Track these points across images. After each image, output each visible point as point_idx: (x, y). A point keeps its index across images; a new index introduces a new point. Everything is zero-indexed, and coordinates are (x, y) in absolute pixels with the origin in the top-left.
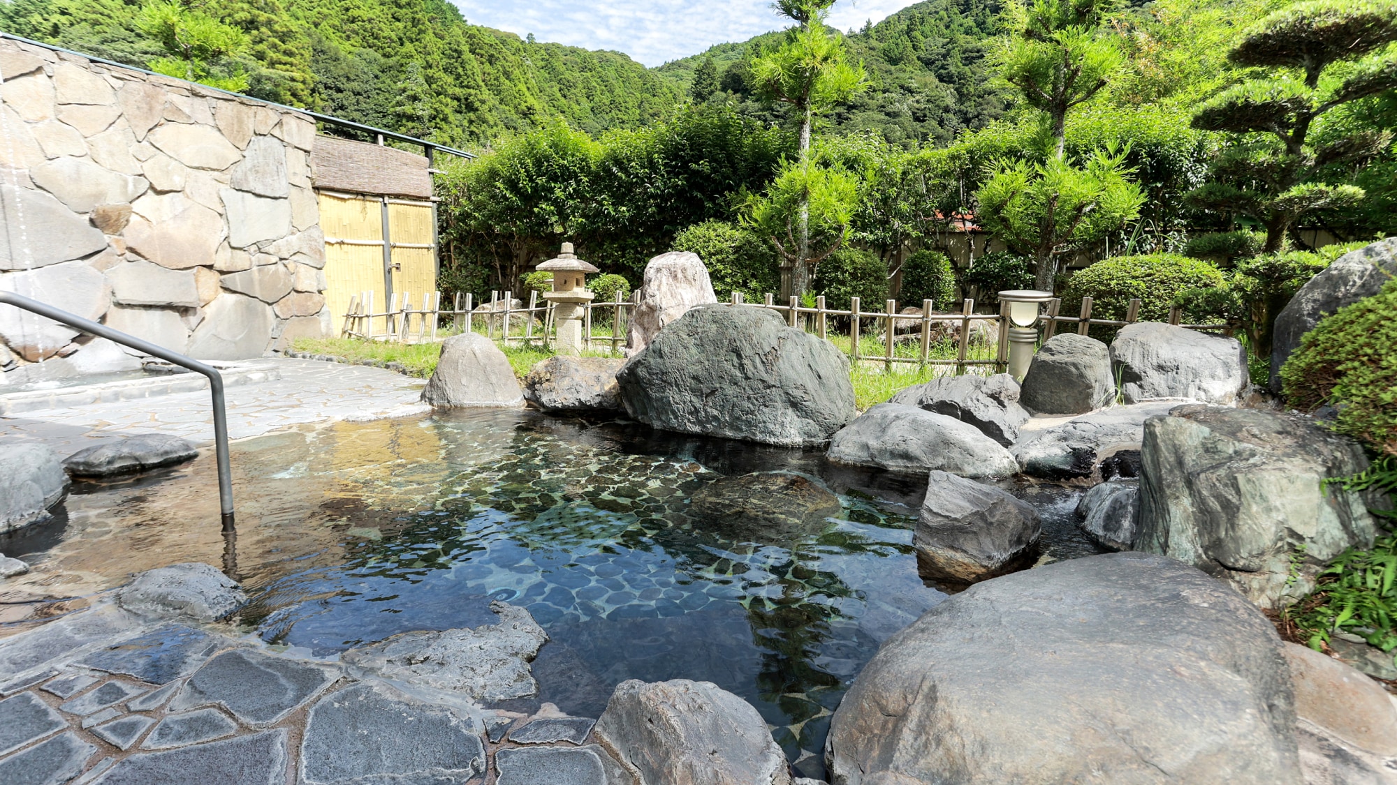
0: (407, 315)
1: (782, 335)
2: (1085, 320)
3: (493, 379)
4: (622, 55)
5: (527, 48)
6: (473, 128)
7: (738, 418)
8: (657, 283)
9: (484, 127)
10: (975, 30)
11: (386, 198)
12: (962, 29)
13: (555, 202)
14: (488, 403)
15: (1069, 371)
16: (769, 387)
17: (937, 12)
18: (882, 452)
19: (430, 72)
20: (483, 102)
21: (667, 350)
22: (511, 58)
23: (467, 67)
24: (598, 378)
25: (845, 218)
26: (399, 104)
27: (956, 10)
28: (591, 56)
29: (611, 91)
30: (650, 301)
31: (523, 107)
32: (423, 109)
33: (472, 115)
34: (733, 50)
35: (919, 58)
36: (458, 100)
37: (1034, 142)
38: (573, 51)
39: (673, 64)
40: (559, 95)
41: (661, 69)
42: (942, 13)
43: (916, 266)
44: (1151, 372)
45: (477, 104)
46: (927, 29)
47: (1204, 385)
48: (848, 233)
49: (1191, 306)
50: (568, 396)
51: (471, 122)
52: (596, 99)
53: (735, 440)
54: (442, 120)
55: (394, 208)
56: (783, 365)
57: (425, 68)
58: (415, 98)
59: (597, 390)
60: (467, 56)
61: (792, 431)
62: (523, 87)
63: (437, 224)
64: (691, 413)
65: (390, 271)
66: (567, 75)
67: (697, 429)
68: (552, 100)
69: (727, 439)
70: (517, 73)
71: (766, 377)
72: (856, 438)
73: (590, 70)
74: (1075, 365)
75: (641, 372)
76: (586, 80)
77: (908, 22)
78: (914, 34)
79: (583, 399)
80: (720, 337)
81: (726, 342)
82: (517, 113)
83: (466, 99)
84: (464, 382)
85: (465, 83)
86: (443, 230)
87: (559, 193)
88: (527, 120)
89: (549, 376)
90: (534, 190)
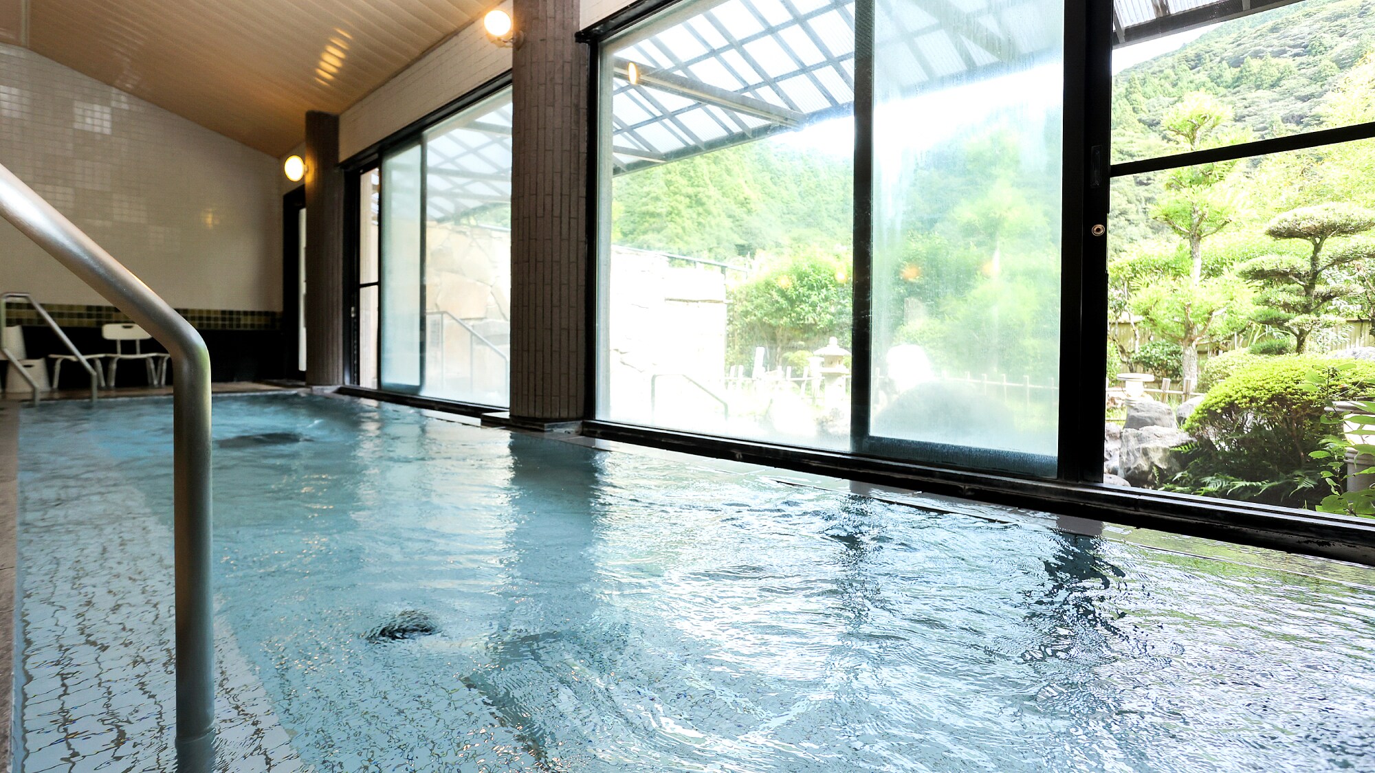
6: (701, 220)
9: (710, 218)
10: (1210, 85)
12: (1193, 86)
17: (1161, 71)
19: (669, 177)
20: (709, 197)
22: (732, 157)
23: (698, 170)
26: (646, 204)
27: (1185, 66)
31: (741, 198)
32: (662, 208)
33: (700, 209)
35: (1140, 121)
36: (690, 197)
42: (1169, 72)
45: (705, 200)
46: (1149, 89)
51: (699, 214)
54: (677, 215)
57: (665, 174)
58: (657, 199)
62: (741, 181)
63: (727, 319)
77: (1127, 85)
78: (1133, 96)
82: (736, 203)
83: (696, 196)
85: (696, 183)
86: (730, 322)
87: (814, 298)
88: (745, 209)
89: (832, 418)
90: (798, 296)
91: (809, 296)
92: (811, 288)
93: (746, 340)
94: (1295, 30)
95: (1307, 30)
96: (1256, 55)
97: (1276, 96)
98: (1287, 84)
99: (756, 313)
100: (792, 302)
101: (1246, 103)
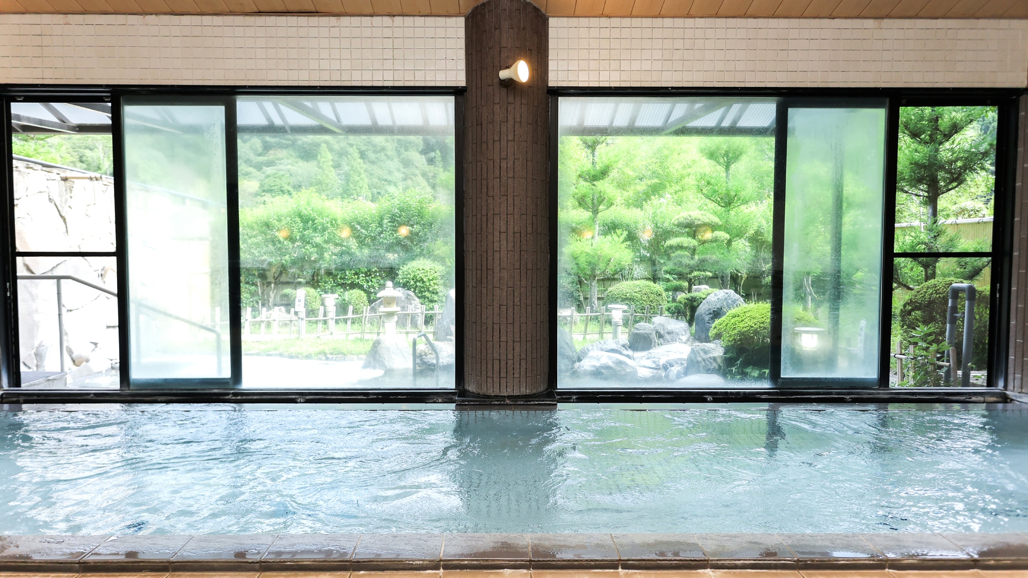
13: (315, 245)
15: (644, 335)
44: (666, 335)
47: (680, 338)
72: (590, 363)
74: (646, 334)
84: (393, 357)
91: (313, 238)
92: (314, 230)
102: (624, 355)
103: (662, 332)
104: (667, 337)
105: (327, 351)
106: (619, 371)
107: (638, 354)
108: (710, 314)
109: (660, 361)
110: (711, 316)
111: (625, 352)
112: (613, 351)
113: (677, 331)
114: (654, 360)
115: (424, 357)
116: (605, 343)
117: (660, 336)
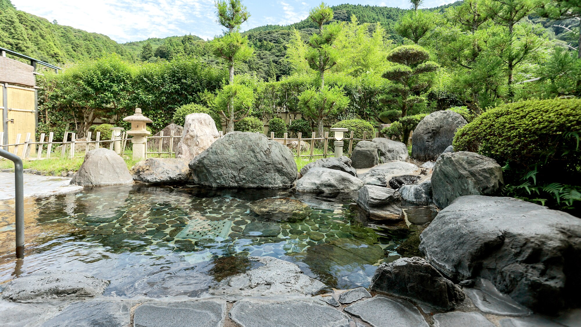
0: (29, 145)
1: (270, 143)
2: (352, 139)
3: (118, 170)
4: (106, 36)
5: (53, 27)
7: (254, 178)
8: (193, 125)
11: (7, 85)
13: (113, 92)
14: (115, 182)
15: (367, 153)
16: (269, 164)
18: (321, 185)
20: (27, 48)
21: (219, 151)
22: (45, 29)
23: (17, 29)
24: (177, 167)
25: (250, 104)
28: (90, 34)
29: (100, 51)
30: (192, 134)
31: (52, 53)
34: (158, 41)
36: (11, 45)
37: (315, 80)
38: (80, 31)
39: (131, 43)
40: (71, 50)
41: (125, 45)
43: (274, 124)
44: (387, 153)
47: (401, 156)
48: (251, 111)
49: (387, 133)
50: (163, 176)
52: (92, 54)
53: (254, 188)
55: (11, 90)
56: (272, 154)
59: (178, 172)
60: (17, 23)
61: (279, 182)
62: (52, 44)
63: (37, 100)
64: (232, 178)
65: (7, 123)
66: (77, 41)
67: (236, 185)
68: (67, 51)
69: (250, 188)
70: (48, 36)
71: (267, 160)
72: (309, 181)
73: (89, 41)
74: (369, 151)
75: (206, 161)
76: (87, 45)
79: (172, 177)
80: (244, 145)
81: (247, 147)
82: (48, 55)
84: (101, 172)
85: (16, 37)
86: (41, 103)
87: (115, 88)
88: (54, 59)
89: (148, 168)
90: (102, 86)
91: (111, 87)
92: (113, 81)
93: (57, 117)
94: (274, 35)
95: (277, 36)
96: (265, 39)
97: (270, 54)
98: (273, 51)
99: (66, 96)
100: (97, 90)
101: (263, 54)
102: (347, 172)
103: (383, 150)
104: (389, 155)
105: (69, 169)
106: (342, 189)
107: (360, 172)
108: (429, 133)
109: (386, 177)
110: (430, 134)
111: (348, 169)
112: (334, 167)
113: (397, 149)
114: (379, 177)
115: (141, 173)
116: (327, 161)
117: (382, 154)
